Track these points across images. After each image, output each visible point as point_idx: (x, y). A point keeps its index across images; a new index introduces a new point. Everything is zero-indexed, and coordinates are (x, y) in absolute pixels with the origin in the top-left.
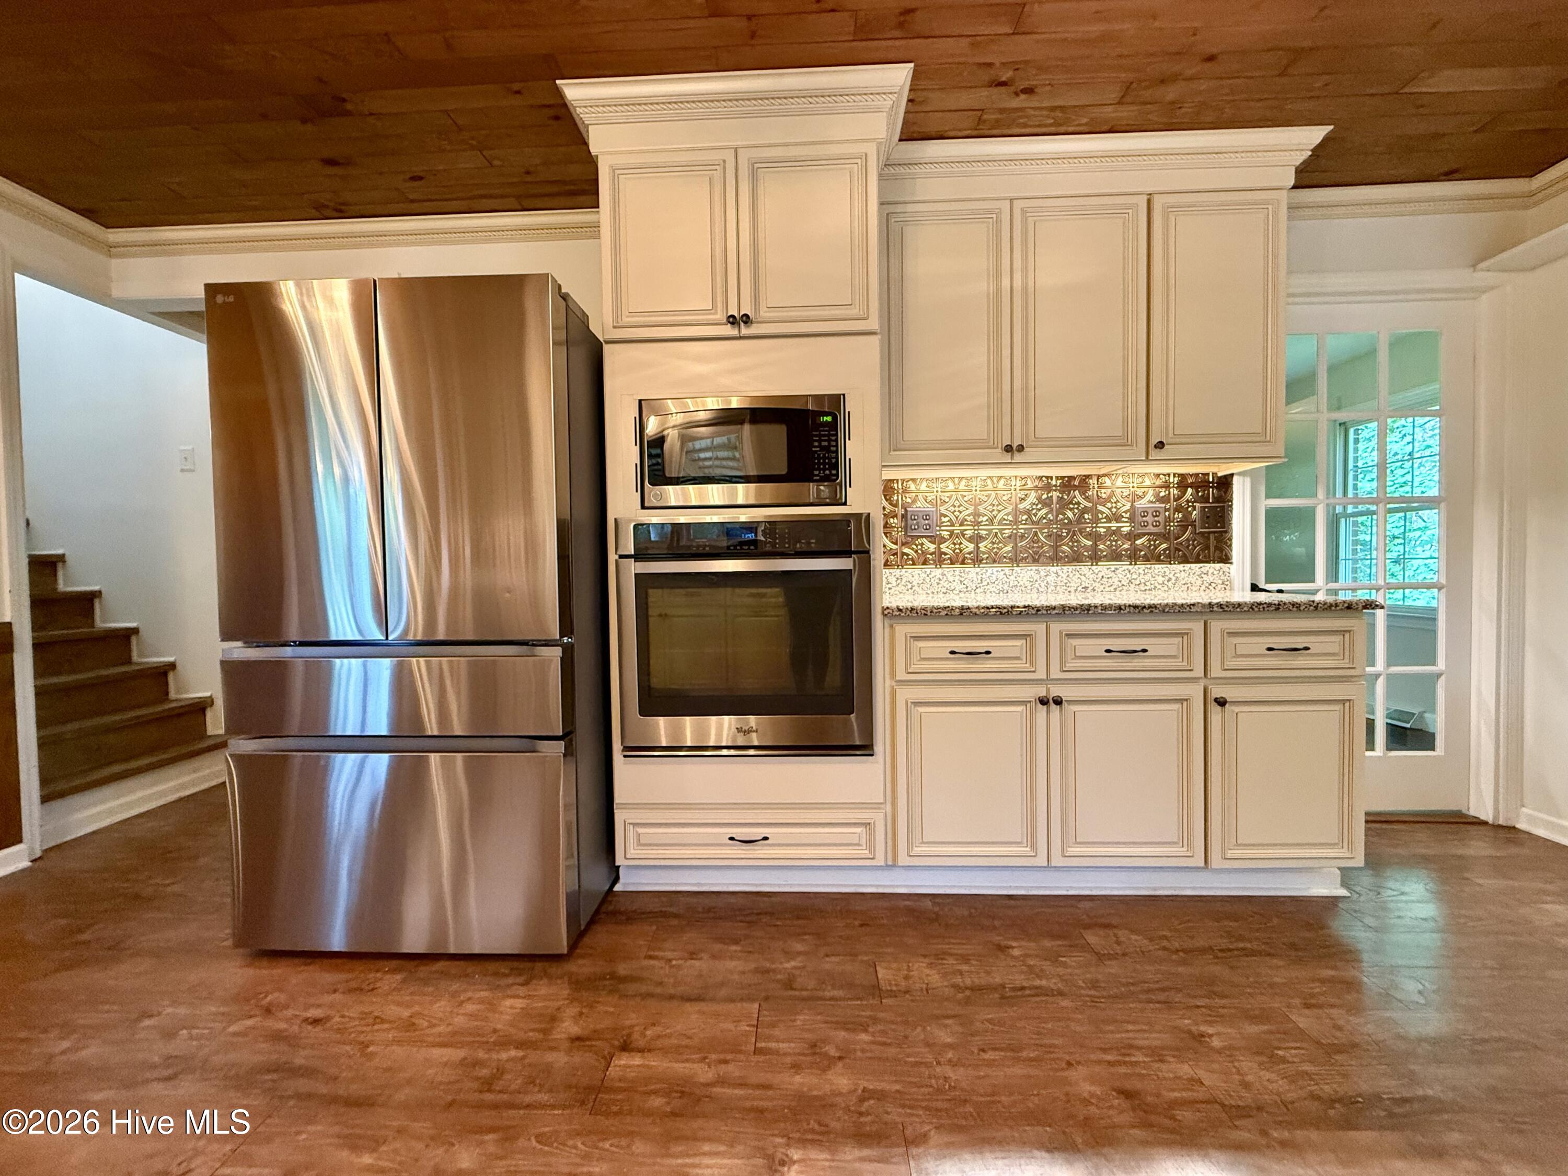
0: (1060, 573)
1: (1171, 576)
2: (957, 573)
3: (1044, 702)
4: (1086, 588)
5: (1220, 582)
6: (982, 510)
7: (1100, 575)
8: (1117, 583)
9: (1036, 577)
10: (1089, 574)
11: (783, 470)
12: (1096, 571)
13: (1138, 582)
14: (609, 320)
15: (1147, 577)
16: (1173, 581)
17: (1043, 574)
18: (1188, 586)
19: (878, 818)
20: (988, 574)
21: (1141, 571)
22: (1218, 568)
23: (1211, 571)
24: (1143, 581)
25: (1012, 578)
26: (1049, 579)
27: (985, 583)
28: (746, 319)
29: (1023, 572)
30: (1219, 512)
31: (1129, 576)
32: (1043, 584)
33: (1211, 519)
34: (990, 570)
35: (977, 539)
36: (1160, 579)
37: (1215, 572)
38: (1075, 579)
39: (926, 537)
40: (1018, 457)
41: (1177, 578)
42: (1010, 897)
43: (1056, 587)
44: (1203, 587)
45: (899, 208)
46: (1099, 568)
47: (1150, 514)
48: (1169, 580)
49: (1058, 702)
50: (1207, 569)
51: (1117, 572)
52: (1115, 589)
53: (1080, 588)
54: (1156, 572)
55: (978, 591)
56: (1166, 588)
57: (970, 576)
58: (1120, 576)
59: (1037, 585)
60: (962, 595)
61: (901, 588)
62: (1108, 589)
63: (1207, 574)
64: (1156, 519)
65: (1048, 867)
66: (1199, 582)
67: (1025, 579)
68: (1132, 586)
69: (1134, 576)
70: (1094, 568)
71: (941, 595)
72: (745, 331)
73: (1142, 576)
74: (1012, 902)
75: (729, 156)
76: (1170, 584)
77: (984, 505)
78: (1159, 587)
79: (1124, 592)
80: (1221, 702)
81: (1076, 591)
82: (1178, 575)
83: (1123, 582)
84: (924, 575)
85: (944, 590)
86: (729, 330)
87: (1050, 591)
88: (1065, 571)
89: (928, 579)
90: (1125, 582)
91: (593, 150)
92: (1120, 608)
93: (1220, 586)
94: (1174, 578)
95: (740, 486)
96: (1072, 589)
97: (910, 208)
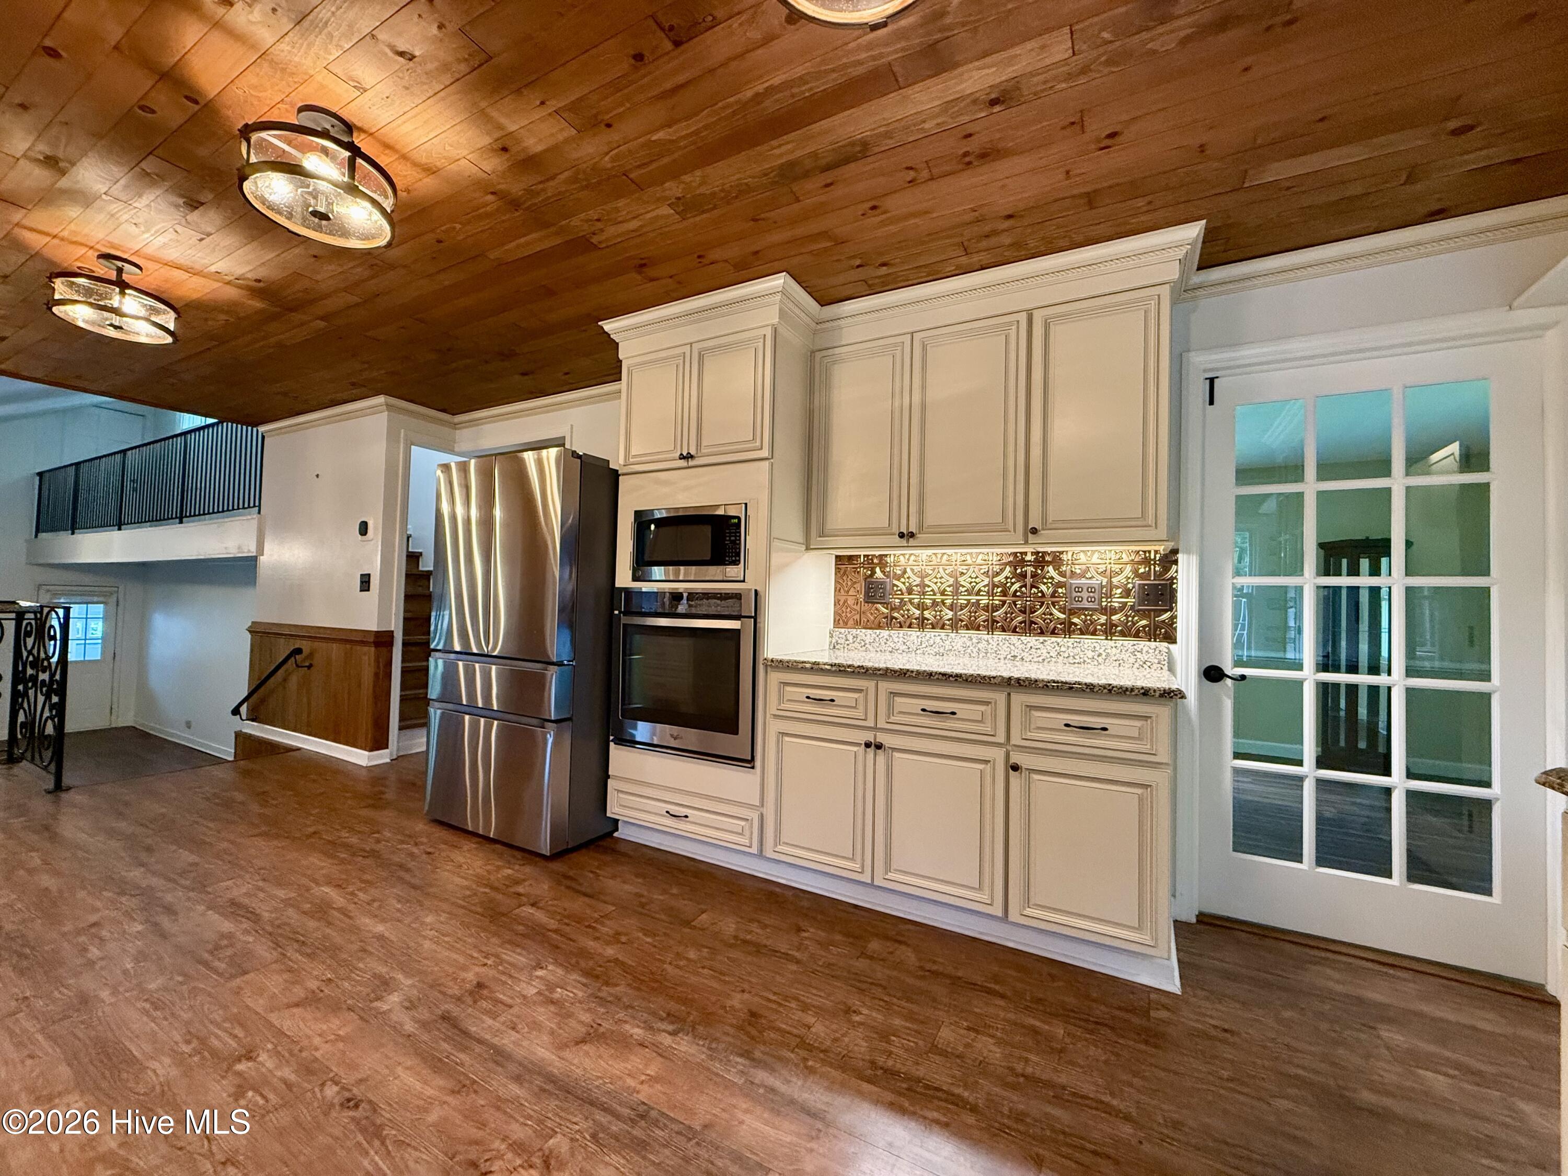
0: (991, 641)
1: (1101, 651)
2: (901, 635)
3: (868, 745)
4: (1015, 656)
5: (1156, 661)
6: (927, 582)
7: (1029, 645)
8: (1045, 654)
9: (969, 643)
10: (1018, 643)
11: (708, 557)
12: (1025, 642)
13: (1066, 655)
14: (621, 461)
15: (1075, 651)
16: (1104, 656)
17: (975, 640)
18: (1120, 663)
19: (755, 816)
20: (927, 638)
21: (1070, 644)
22: (1153, 647)
23: (1145, 649)
24: (1072, 654)
25: (947, 642)
26: (980, 646)
27: (924, 646)
28: (690, 457)
29: (958, 638)
30: (1161, 590)
31: (1057, 648)
32: (975, 650)
33: (1151, 597)
34: (928, 635)
35: (922, 607)
36: (1090, 654)
37: (1151, 651)
38: (1004, 647)
39: (880, 603)
40: (912, 542)
41: (1108, 655)
42: (856, 906)
43: (986, 653)
44: (1137, 665)
45: (830, 352)
46: (1028, 639)
47: (1085, 590)
48: (1100, 655)
49: (879, 747)
50: (1141, 646)
51: (1046, 644)
52: (1044, 660)
53: (1009, 657)
54: (1086, 646)
55: (918, 652)
56: (1096, 663)
57: (912, 638)
58: (1049, 648)
59: (969, 651)
60: (904, 654)
61: (856, 645)
62: (1036, 660)
63: (1141, 652)
64: (1092, 594)
65: (872, 885)
66: (1132, 660)
67: (959, 645)
68: (1061, 658)
69: (1063, 649)
70: (1023, 638)
71: (888, 653)
72: (691, 463)
73: (1070, 649)
74: (857, 911)
75: (687, 349)
76: (1100, 659)
77: (929, 578)
78: (1089, 661)
79: (1052, 663)
80: (1015, 768)
81: (1005, 658)
82: (1109, 651)
83: (1051, 654)
84: (874, 635)
85: (890, 649)
86: (683, 463)
87: (981, 656)
88: (995, 640)
89: (877, 639)
90: (1053, 654)
91: (621, 357)
92: (931, 674)
93: (1155, 666)
94: (1104, 654)
95: (682, 568)
96: (1002, 657)
97: (837, 351)
